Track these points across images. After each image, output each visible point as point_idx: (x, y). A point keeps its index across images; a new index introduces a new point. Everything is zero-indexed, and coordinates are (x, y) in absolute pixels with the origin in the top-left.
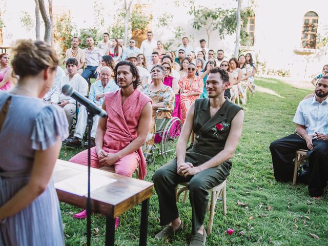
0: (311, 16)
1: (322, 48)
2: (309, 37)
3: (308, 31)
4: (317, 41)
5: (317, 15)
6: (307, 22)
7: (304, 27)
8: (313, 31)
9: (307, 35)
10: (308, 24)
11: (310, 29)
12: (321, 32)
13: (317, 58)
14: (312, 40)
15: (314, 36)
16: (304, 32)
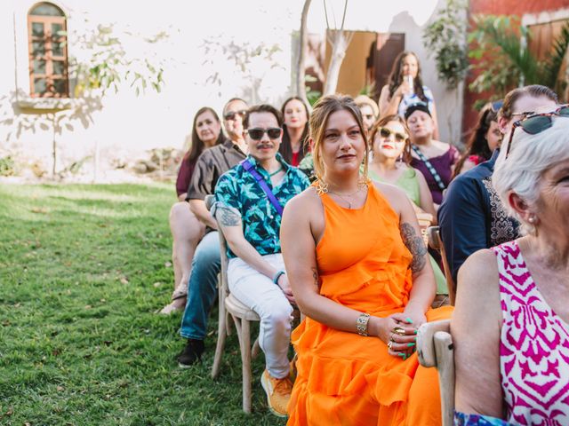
0: (48, 14)
1: (86, 94)
2: (49, 67)
3: (44, 51)
4: (72, 77)
5: (62, 13)
6: (39, 30)
7: (34, 41)
8: (57, 51)
9: (43, 63)
10: (42, 34)
11: (49, 46)
12: (80, 53)
13: (79, 120)
14: (59, 76)
15: (64, 65)
16: (34, 54)
